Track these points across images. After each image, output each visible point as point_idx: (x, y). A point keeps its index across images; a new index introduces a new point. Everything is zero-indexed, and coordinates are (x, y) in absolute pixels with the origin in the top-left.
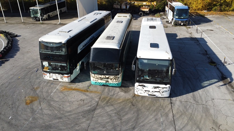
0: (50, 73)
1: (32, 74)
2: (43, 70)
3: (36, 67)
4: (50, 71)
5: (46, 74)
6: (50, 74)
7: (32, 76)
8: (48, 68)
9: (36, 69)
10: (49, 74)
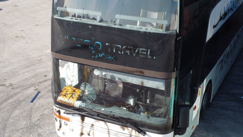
0: (83, 113)
1: (15, 108)
2: (55, 99)
3: (33, 85)
4: (83, 105)
5: (68, 120)
6: (83, 119)
7: (14, 115)
8: (78, 93)
9: (31, 92)
10: (79, 118)
